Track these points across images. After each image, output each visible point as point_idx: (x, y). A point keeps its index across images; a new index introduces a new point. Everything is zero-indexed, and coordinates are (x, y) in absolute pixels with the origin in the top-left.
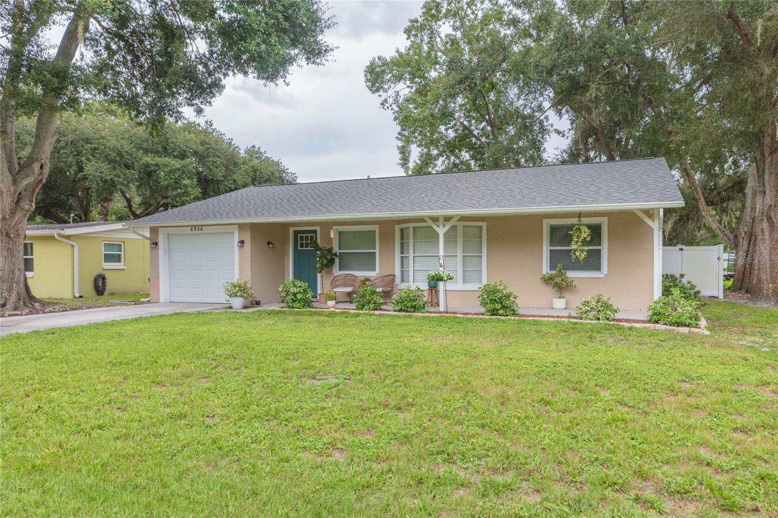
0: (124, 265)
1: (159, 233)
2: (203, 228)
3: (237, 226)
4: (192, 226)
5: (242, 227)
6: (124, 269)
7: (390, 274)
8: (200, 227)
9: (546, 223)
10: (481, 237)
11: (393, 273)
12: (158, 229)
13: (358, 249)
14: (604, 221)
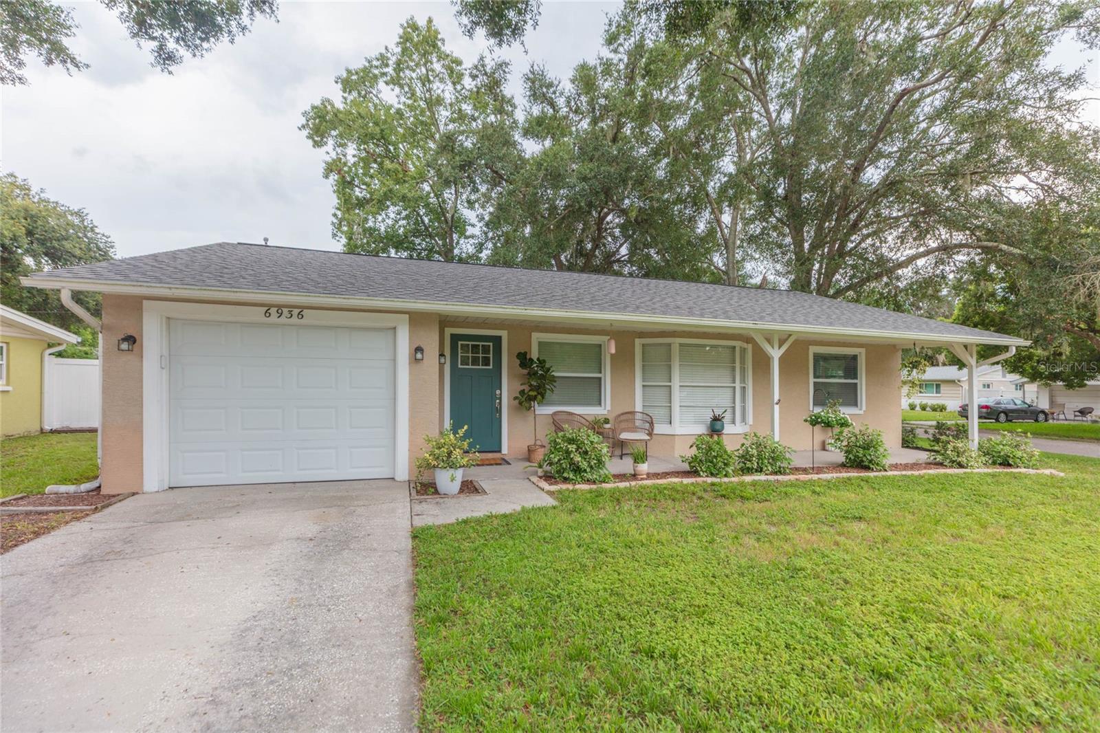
0: (8, 384)
1: (144, 313)
2: (305, 312)
3: (408, 316)
4: (268, 306)
5: (417, 319)
6: (8, 391)
7: (630, 410)
8: (296, 311)
9: (813, 350)
10: (734, 362)
11: (632, 410)
12: (141, 303)
13: (568, 372)
14: (861, 353)
